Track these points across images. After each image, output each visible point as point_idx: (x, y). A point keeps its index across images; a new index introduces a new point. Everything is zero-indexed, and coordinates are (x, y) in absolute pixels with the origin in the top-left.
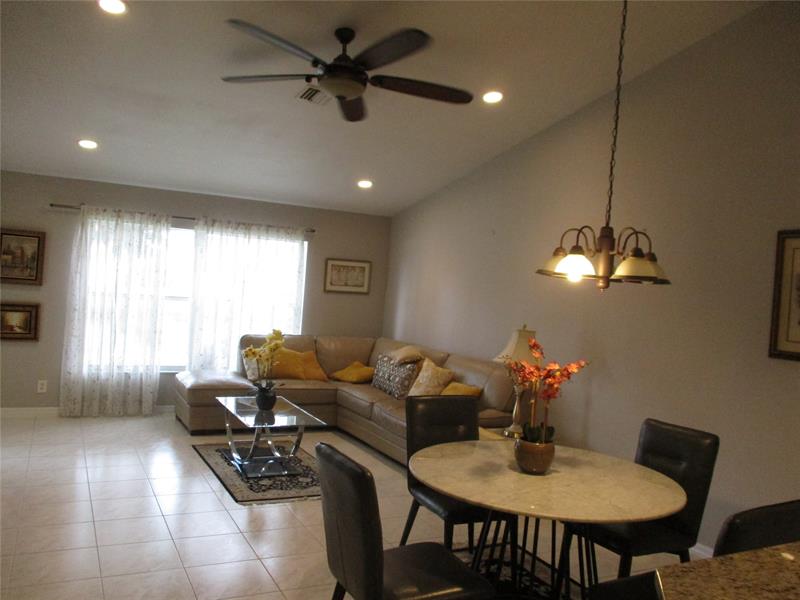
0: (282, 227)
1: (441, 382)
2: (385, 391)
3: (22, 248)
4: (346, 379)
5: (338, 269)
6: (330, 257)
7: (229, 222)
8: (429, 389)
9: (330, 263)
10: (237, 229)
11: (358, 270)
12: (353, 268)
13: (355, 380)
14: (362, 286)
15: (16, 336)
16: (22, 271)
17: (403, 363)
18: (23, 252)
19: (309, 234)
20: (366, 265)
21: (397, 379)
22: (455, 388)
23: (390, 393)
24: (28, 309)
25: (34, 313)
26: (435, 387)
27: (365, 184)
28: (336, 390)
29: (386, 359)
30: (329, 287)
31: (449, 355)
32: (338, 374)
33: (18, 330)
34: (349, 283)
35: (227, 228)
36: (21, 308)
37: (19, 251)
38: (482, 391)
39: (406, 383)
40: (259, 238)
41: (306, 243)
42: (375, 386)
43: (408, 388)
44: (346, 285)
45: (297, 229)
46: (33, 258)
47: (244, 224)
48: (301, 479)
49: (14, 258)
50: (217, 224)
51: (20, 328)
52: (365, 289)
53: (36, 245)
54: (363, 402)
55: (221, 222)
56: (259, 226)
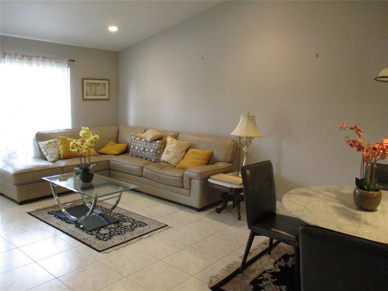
0: (54, 58)
1: (184, 150)
2: (142, 158)
4: (109, 153)
5: (90, 85)
6: (85, 77)
7: (16, 55)
8: (177, 154)
9: (85, 81)
10: (21, 59)
11: (101, 85)
12: (99, 84)
13: (116, 153)
14: (105, 95)
17: (154, 140)
19: (71, 62)
20: (106, 82)
21: (152, 150)
22: (194, 152)
23: (146, 159)
26: (181, 153)
27: (113, 29)
28: (109, 161)
29: (138, 138)
30: (86, 97)
31: (179, 133)
32: (103, 150)
34: (97, 93)
35: (15, 59)
38: (213, 152)
39: (159, 152)
40: (38, 66)
41: (69, 68)
42: (132, 155)
43: (160, 155)
44: (96, 95)
45: (63, 60)
47: (27, 56)
48: (124, 224)
50: (7, 57)
52: (106, 97)
54: (133, 167)
55: (9, 54)
56: (37, 57)
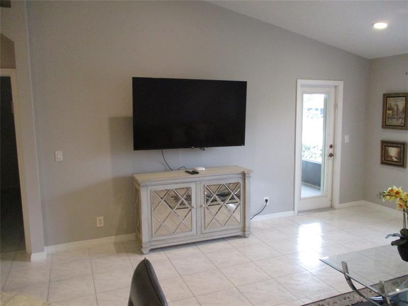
3: (397, 105)
15: (393, 163)
16: (397, 120)
18: (398, 108)
24: (399, 146)
25: (402, 149)
33: (395, 159)
36: (395, 145)
37: (396, 107)
46: (403, 111)
49: (393, 112)
51: (396, 158)
53: (404, 102)
